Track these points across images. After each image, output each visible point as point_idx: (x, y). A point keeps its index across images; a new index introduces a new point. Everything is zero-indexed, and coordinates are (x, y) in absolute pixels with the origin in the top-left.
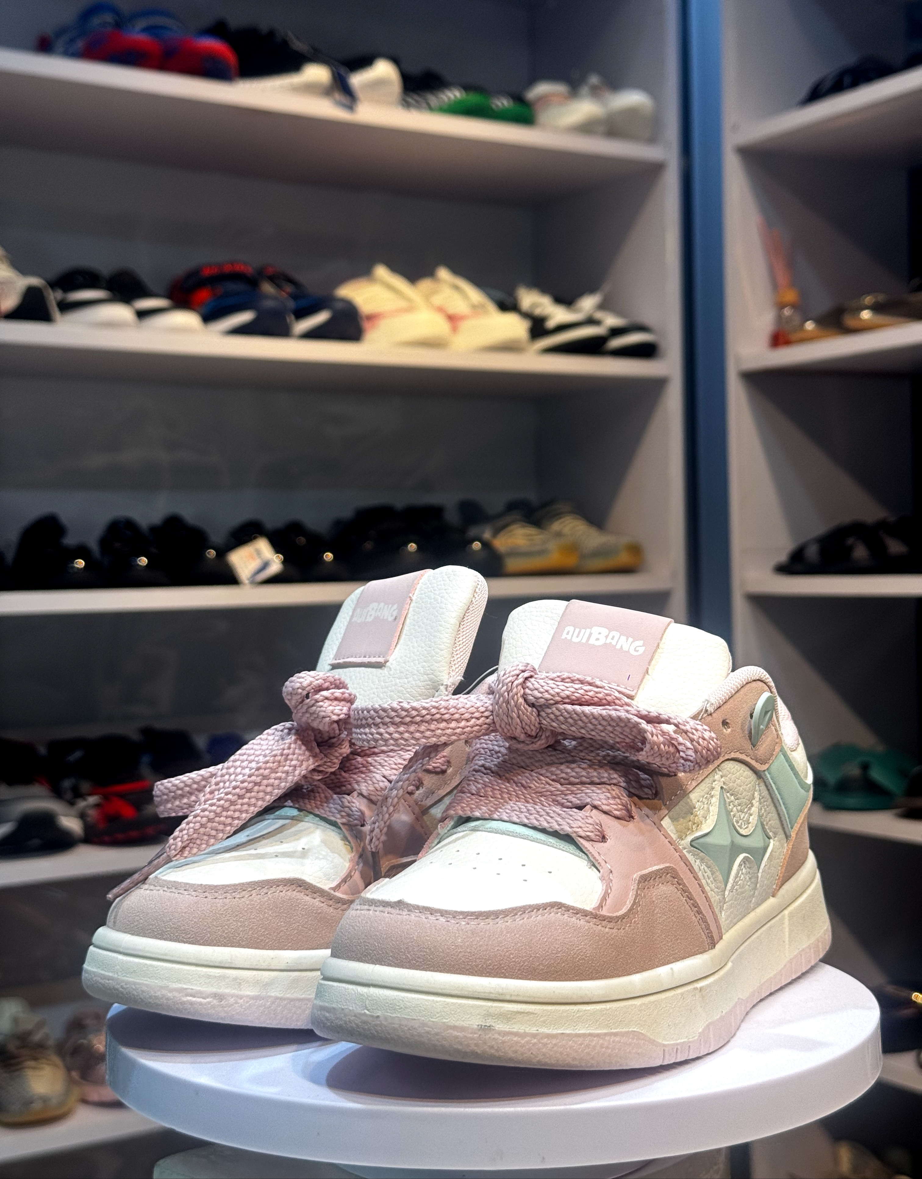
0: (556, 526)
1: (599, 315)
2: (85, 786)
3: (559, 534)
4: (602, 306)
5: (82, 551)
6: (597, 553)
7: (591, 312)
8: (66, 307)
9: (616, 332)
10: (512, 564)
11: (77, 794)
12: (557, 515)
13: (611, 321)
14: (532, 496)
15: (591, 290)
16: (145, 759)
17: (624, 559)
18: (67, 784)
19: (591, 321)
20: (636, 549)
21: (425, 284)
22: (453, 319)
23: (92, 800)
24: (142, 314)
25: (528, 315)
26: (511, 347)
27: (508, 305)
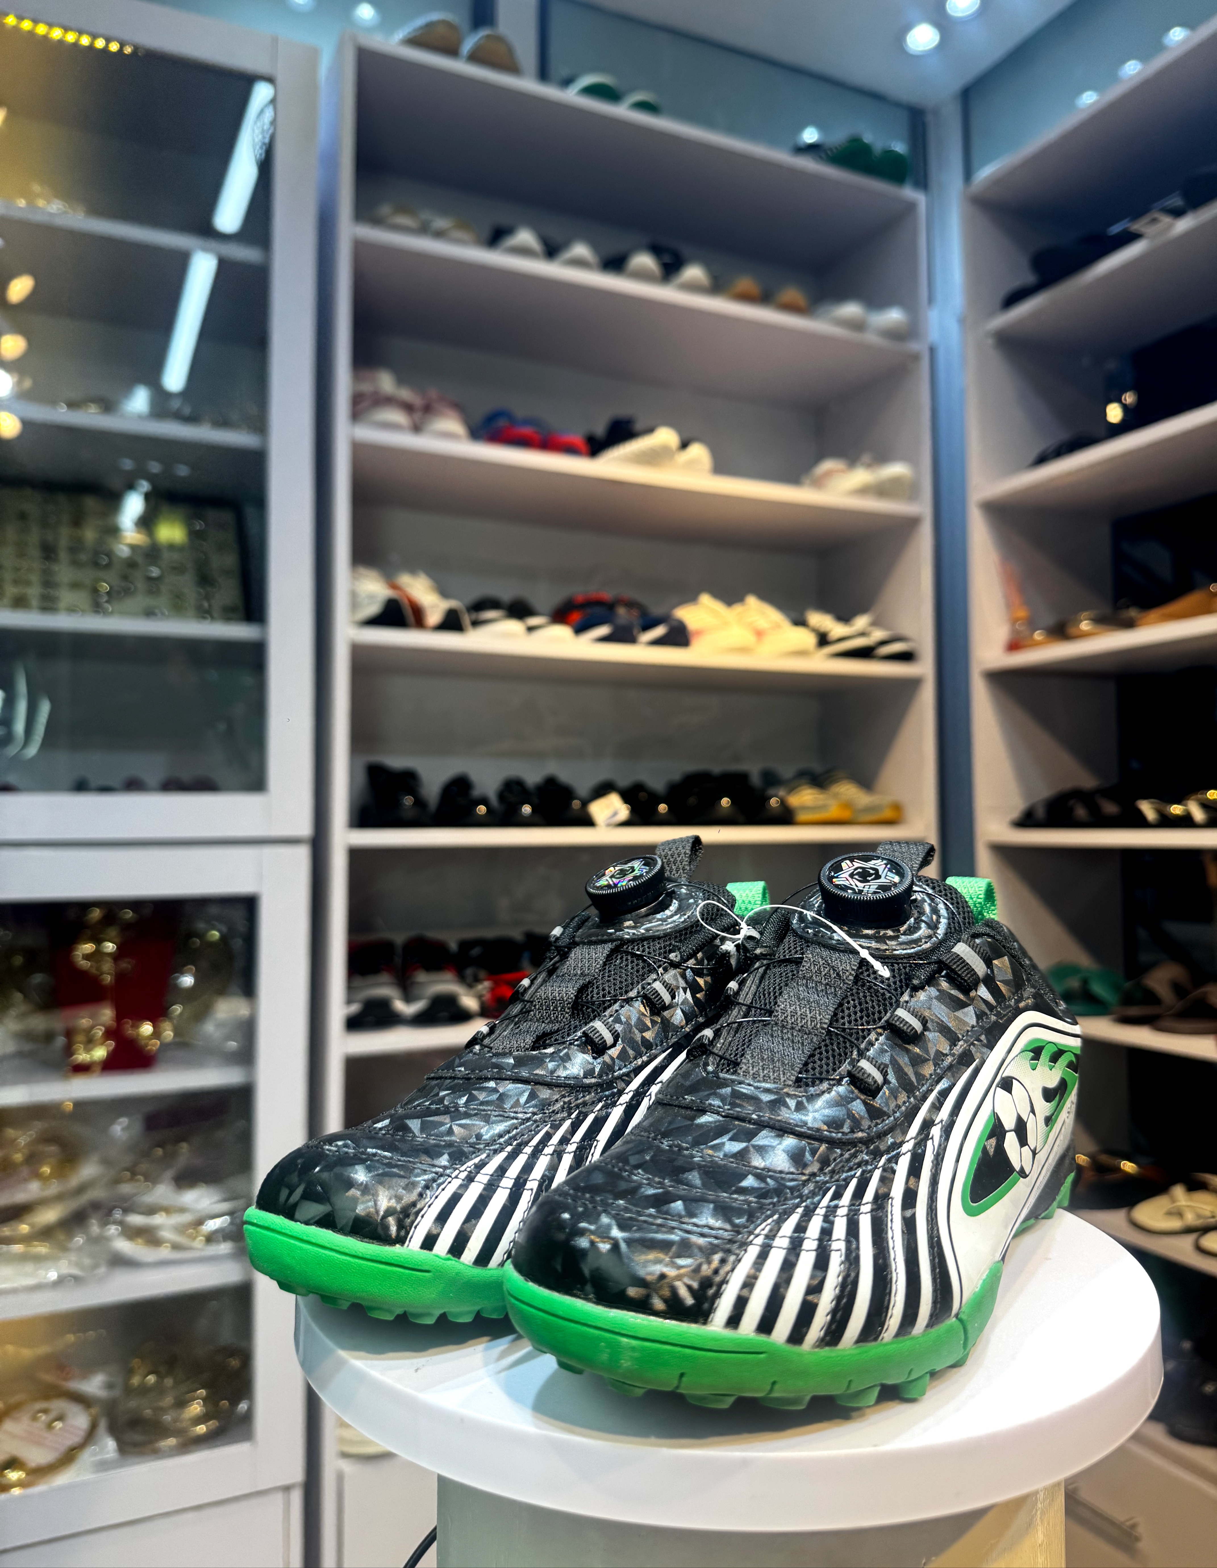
0: (836, 789)
1: (869, 630)
2: (482, 974)
3: (838, 795)
4: (872, 624)
5: (484, 801)
6: (869, 809)
7: (865, 628)
8: (476, 623)
9: (883, 643)
10: (802, 817)
11: (477, 980)
12: (836, 781)
13: (878, 635)
14: (817, 767)
15: (864, 612)
16: (526, 955)
17: (888, 814)
18: (469, 972)
19: (863, 634)
20: (897, 807)
21: (738, 609)
22: (759, 634)
23: (487, 984)
24: (531, 629)
25: (815, 630)
26: (802, 653)
27: (800, 622)
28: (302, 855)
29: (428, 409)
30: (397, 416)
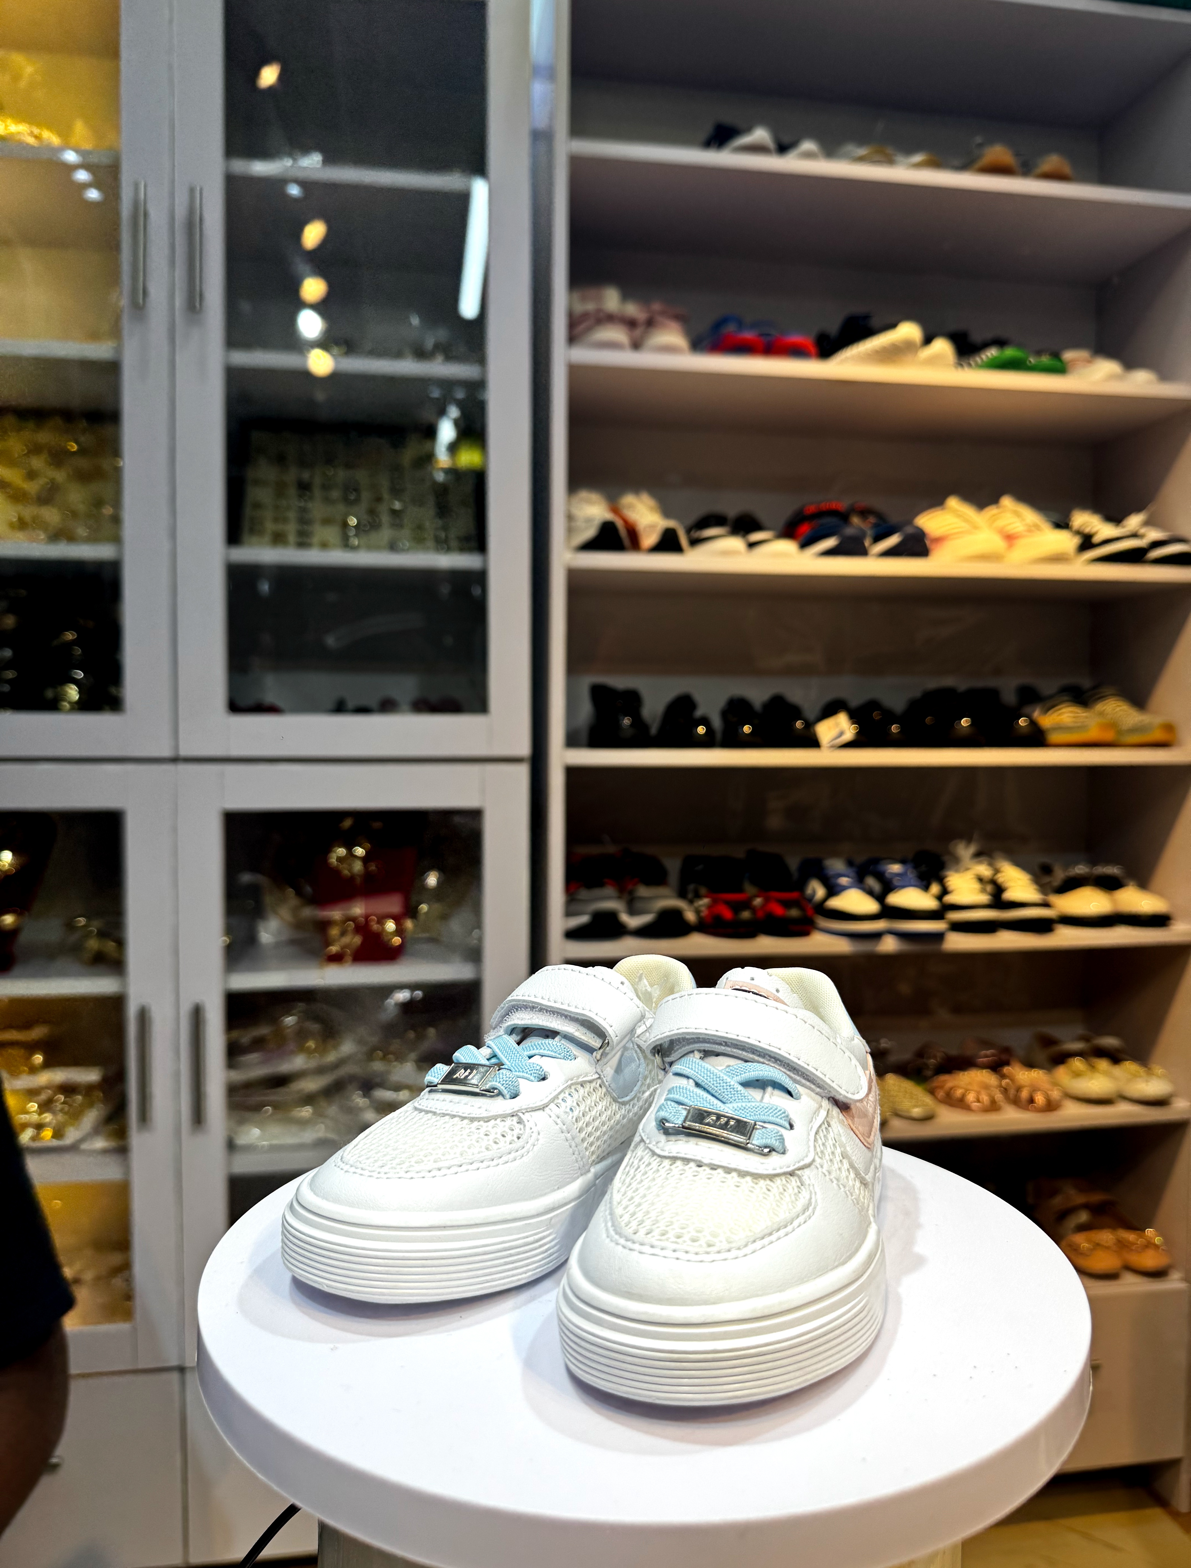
0: (1100, 707)
1: (1142, 531)
2: (703, 891)
3: (1101, 714)
4: (1147, 523)
5: (705, 721)
6: (1134, 730)
7: (1137, 528)
8: (695, 542)
9: (1156, 544)
10: (1052, 738)
12: (1102, 698)
13: (1154, 535)
14: (1086, 683)
15: (1138, 510)
17: (1158, 735)
18: (689, 888)
19: (1134, 535)
20: (1169, 728)
21: (991, 511)
22: (1010, 538)
23: (705, 901)
24: (752, 545)
25: (1078, 533)
26: (1058, 558)
27: (1062, 524)
28: (522, 774)
29: (650, 323)
30: (616, 334)
